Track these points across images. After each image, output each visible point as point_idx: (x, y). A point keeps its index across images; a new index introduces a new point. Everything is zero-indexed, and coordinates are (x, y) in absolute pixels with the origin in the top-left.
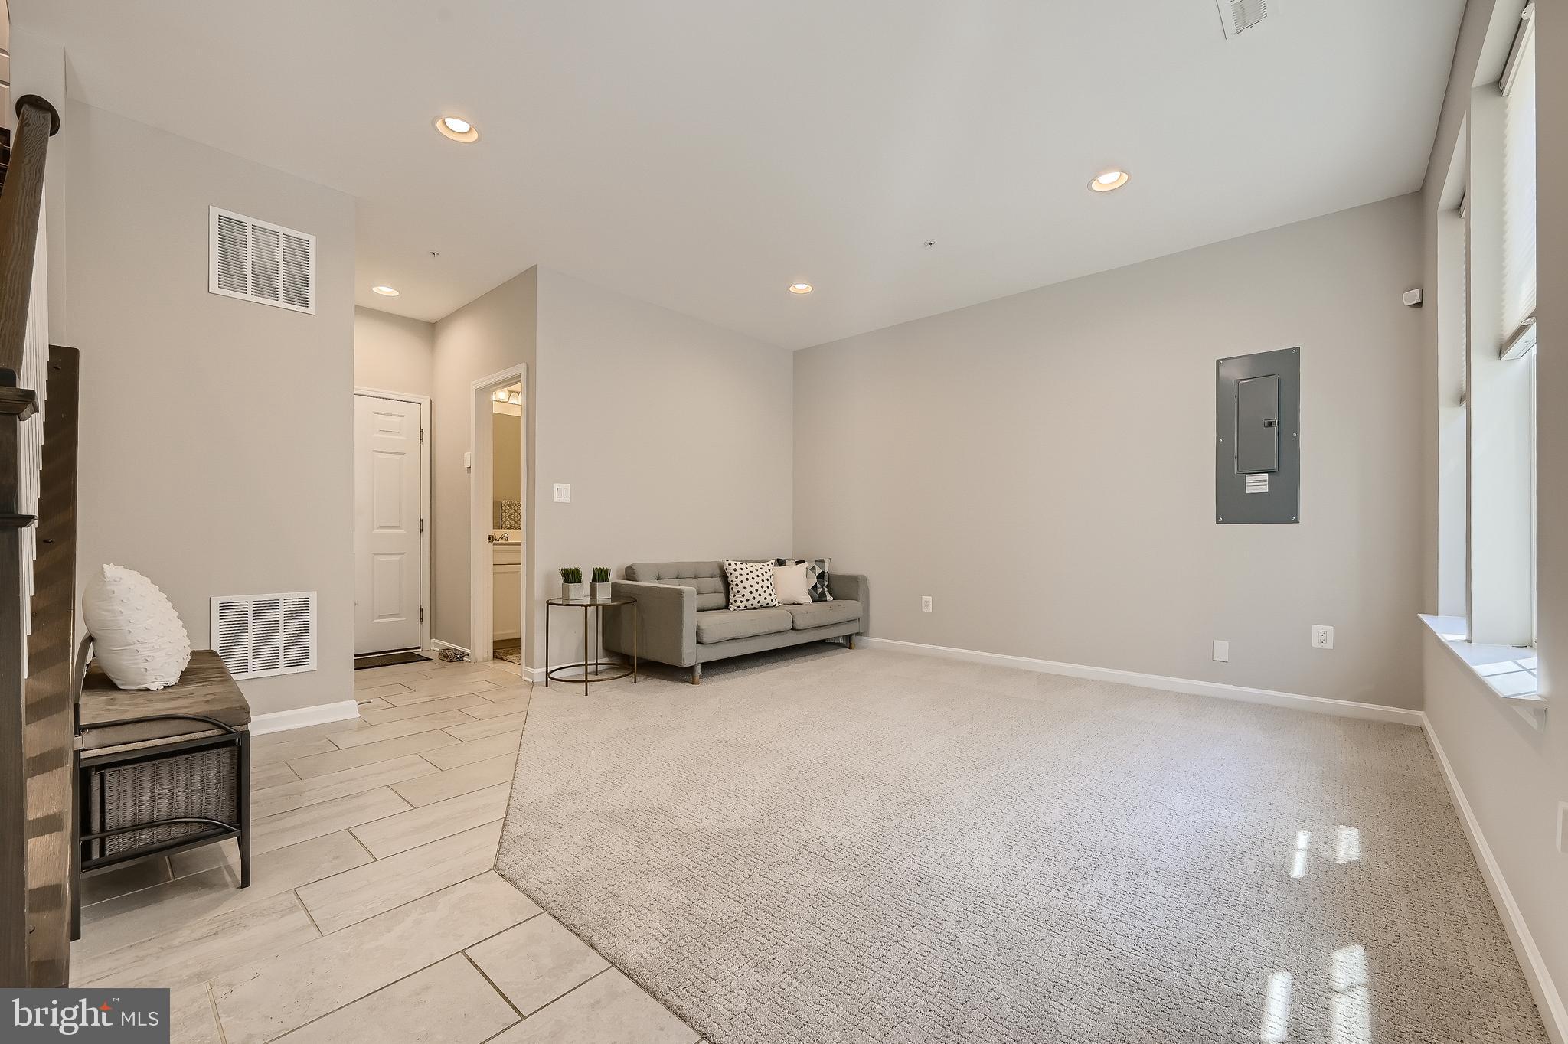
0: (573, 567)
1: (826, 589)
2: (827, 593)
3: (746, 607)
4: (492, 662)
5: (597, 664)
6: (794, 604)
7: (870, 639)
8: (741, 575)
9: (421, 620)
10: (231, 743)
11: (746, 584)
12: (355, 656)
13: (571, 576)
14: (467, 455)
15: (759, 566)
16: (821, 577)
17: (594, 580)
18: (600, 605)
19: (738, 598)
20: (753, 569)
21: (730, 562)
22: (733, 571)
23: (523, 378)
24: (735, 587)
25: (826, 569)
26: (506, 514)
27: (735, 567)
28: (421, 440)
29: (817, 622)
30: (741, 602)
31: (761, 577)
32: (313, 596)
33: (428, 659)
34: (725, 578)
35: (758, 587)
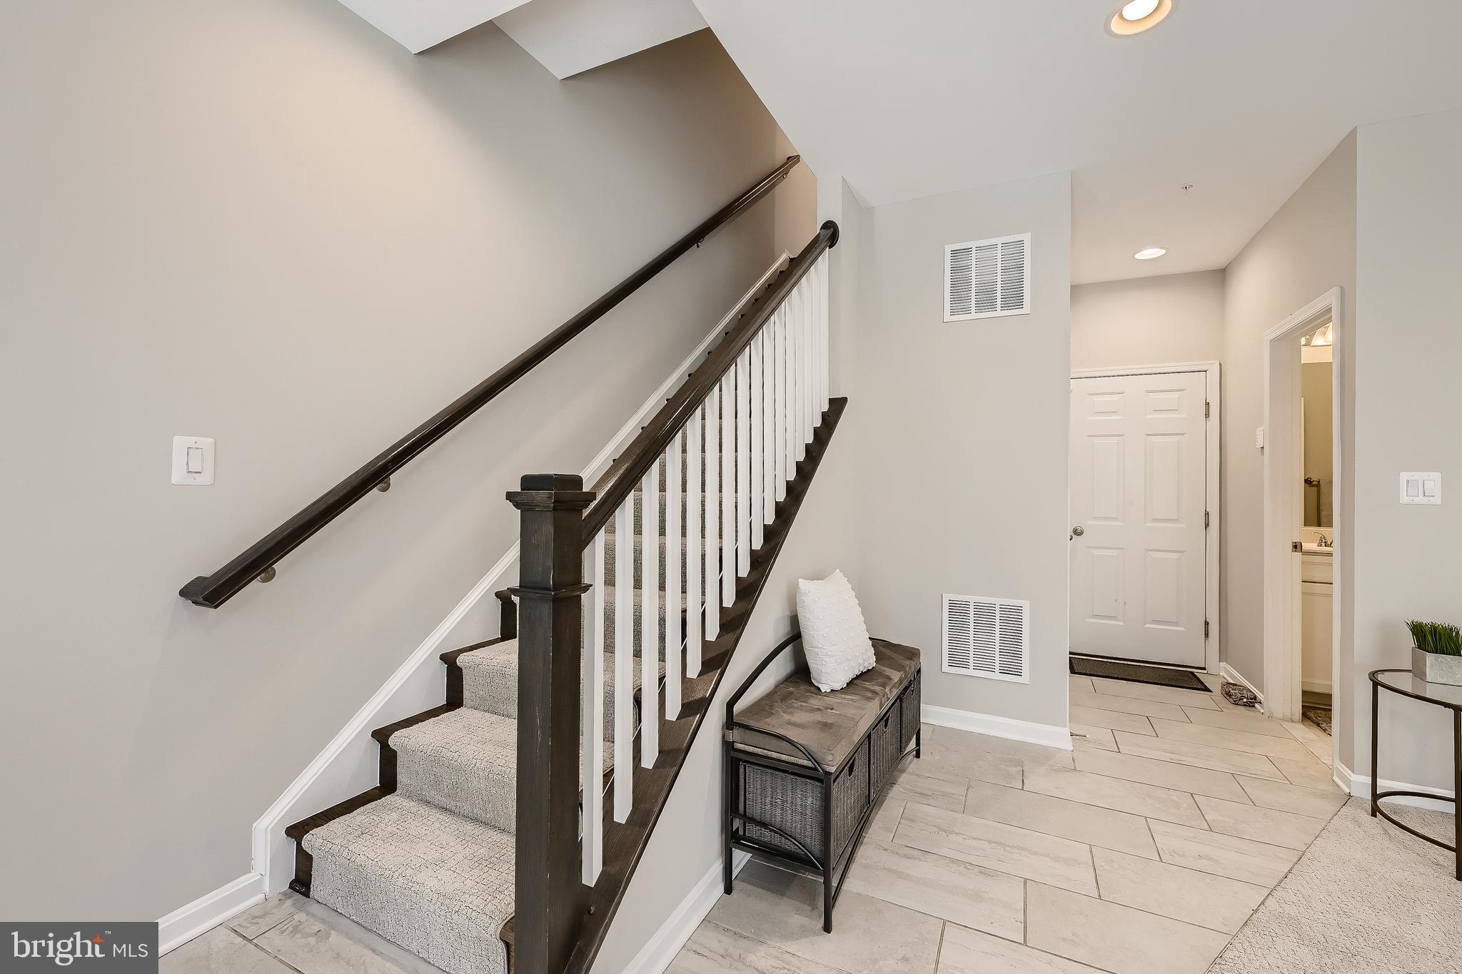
4: (1300, 726)
9: (1207, 635)
14: (1260, 432)
23: (1335, 313)
28: (1207, 415)
32: (1026, 605)
33: (1210, 690)
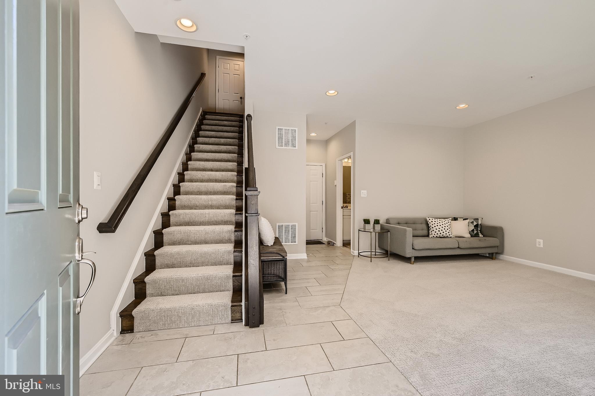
0: (367, 219)
1: (479, 232)
2: (480, 234)
3: (436, 237)
4: (342, 247)
5: (376, 252)
6: (461, 237)
7: (505, 256)
8: (435, 224)
9: (322, 231)
10: (283, 260)
11: (437, 227)
12: (306, 240)
13: (367, 222)
14: (335, 181)
15: (443, 220)
16: (476, 226)
17: (374, 223)
18: (377, 232)
19: (433, 233)
20: (441, 222)
21: (429, 218)
22: (431, 222)
23: (352, 157)
24: (432, 228)
25: (480, 223)
26: (347, 199)
27: (432, 220)
28: (323, 176)
29: (471, 246)
30: (435, 234)
31: (444, 225)
32: (297, 224)
33: (324, 244)
34: (427, 224)
35: (443, 229)
